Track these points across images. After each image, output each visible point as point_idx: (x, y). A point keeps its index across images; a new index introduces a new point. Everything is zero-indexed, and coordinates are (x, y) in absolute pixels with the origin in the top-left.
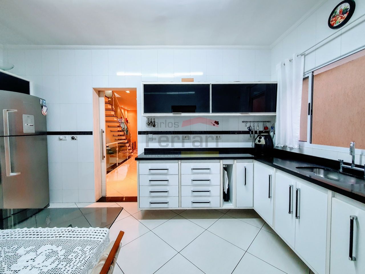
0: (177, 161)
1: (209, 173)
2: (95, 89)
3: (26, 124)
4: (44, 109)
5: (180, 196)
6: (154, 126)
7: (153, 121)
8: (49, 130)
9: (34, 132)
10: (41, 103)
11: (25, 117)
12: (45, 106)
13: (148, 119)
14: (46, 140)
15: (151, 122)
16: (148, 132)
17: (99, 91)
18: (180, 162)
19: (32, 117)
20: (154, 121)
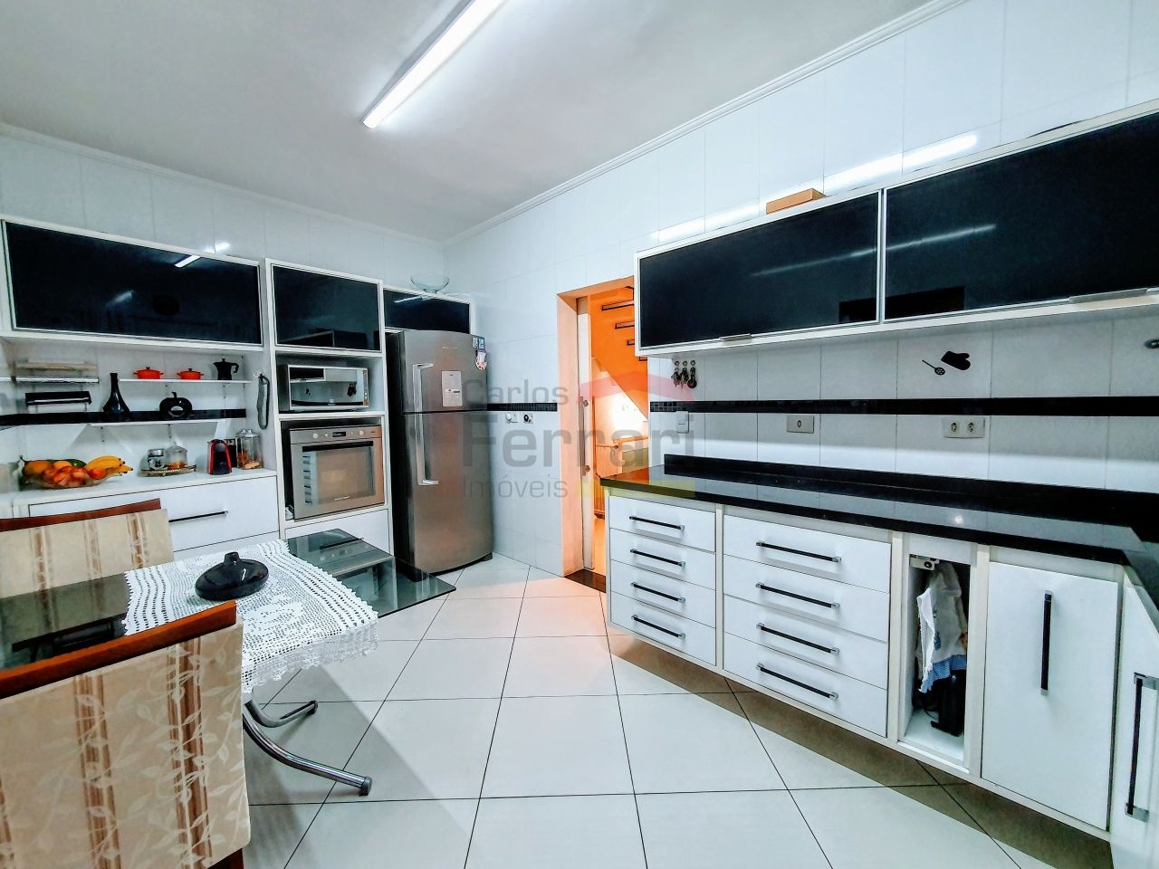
0: (710, 505)
1: (837, 579)
2: (563, 297)
3: (447, 390)
4: (481, 356)
5: (720, 627)
6: (693, 384)
7: (689, 367)
8: (495, 400)
9: (461, 404)
10: (474, 345)
11: (445, 375)
12: (484, 350)
13: (677, 363)
14: (486, 420)
15: (685, 372)
16: (675, 403)
17: (578, 300)
18: (719, 512)
19: (458, 375)
20: (693, 370)
